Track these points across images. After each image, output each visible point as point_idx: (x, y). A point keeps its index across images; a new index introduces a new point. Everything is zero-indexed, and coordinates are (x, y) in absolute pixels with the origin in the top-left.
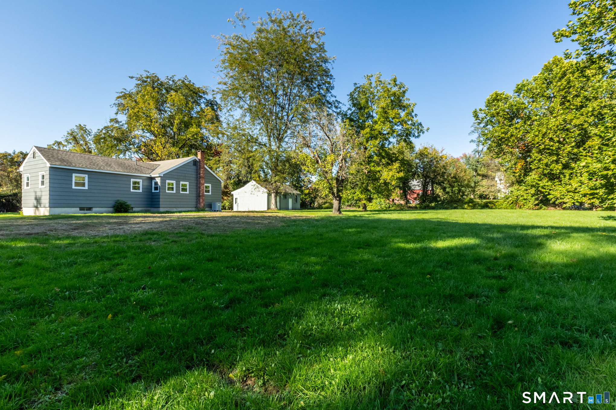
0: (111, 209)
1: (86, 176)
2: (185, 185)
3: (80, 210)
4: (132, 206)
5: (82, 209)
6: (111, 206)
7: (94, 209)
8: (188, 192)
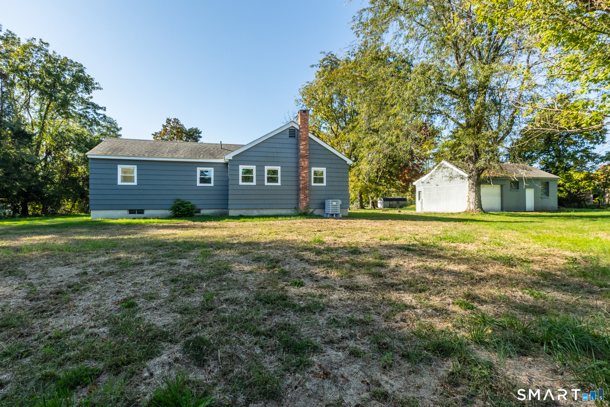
0: (168, 212)
1: (135, 168)
2: (275, 172)
3: (130, 213)
4: (198, 207)
5: (131, 212)
6: (169, 207)
7: (147, 212)
8: (279, 184)
